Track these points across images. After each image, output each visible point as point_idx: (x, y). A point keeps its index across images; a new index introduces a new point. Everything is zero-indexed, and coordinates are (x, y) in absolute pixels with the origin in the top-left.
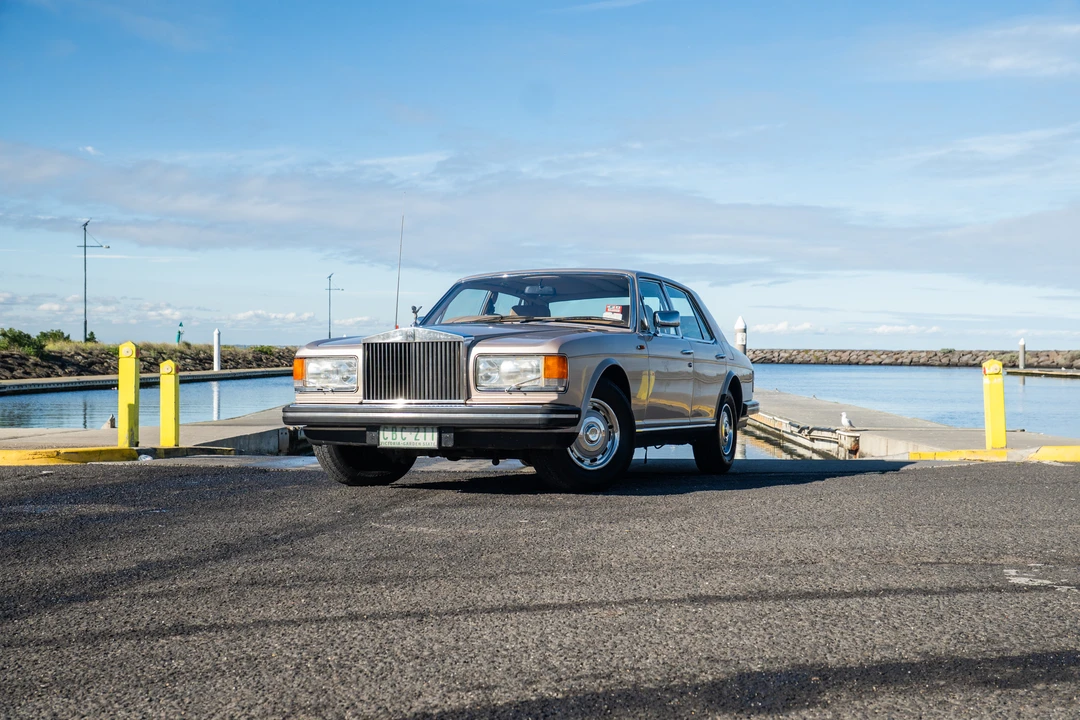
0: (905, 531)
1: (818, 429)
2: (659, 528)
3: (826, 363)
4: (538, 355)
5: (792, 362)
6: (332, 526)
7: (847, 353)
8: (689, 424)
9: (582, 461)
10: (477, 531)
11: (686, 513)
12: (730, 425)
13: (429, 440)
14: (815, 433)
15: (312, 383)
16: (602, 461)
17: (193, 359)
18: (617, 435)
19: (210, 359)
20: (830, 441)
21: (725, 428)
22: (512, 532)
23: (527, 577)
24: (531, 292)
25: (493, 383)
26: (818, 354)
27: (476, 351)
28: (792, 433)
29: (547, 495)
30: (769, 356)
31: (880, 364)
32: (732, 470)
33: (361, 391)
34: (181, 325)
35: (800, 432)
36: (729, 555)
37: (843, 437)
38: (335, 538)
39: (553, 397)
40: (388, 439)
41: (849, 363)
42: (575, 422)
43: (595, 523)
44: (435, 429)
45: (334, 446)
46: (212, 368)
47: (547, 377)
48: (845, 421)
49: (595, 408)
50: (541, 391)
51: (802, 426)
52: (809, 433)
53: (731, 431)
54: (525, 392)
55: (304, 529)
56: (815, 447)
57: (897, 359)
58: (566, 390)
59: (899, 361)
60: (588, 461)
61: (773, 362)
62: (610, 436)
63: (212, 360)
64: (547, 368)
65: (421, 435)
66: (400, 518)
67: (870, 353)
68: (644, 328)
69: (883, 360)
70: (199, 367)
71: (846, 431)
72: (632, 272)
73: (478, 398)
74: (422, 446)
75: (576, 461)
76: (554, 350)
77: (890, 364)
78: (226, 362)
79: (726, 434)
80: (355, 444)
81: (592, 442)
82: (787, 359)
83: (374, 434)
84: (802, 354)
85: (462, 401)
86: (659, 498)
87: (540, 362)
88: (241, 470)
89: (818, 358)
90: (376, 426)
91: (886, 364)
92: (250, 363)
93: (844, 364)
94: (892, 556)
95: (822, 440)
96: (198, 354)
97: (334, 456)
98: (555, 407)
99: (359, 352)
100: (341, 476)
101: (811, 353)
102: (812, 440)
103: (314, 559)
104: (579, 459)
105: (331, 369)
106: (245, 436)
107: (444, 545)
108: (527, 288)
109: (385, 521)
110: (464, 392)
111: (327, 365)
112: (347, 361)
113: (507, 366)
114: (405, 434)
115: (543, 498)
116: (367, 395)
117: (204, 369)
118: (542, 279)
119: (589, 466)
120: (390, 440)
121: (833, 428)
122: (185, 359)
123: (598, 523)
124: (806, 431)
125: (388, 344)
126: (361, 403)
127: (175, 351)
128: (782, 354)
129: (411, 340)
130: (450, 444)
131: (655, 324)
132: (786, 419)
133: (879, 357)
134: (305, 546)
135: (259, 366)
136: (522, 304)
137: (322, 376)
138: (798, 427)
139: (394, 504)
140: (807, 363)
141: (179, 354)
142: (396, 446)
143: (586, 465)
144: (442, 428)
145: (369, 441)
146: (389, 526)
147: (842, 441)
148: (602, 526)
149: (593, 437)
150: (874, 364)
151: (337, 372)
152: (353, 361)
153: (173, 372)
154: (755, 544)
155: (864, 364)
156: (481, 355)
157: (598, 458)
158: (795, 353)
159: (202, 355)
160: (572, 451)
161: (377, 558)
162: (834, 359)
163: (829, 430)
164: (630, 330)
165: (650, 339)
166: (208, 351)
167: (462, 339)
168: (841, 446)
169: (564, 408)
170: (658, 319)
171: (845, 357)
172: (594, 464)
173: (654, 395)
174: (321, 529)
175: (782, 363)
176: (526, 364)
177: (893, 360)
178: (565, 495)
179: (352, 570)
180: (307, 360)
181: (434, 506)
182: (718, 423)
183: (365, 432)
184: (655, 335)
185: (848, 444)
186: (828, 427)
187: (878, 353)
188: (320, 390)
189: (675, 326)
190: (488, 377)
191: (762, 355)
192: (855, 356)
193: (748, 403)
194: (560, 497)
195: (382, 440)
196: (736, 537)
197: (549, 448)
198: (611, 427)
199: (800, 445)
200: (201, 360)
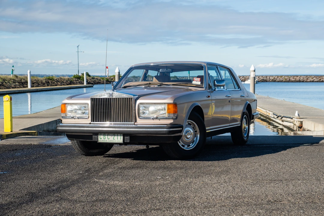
0: (320, 183)
1: (285, 117)
2: (216, 181)
3: (289, 81)
4: (165, 103)
5: (275, 81)
6: (78, 181)
7: (299, 77)
8: (229, 126)
9: (184, 146)
10: (139, 183)
11: (227, 172)
12: (247, 124)
13: (119, 139)
14: (284, 119)
15: (69, 114)
16: (192, 146)
17: (19, 82)
18: (198, 135)
19: (27, 82)
20: (290, 122)
21: (245, 125)
22: (154, 183)
23: (159, 211)
24: (162, 71)
25: (146, 115)
26: (286, 78)
27: (139, 102)
28: (274, 118)
29: (169, 161)
30: (265, 79)
31: (313, 81)
32: (248, 143)
33: (90, 118)
34: (13, 67)
35: (277, 118)
36: (245, 197)
37: (296, 121)
38: (79, 188)
39: (171, 121)
40: (102, 139)
41: (299, 81)
42: (181, 131)
43: (189, 178)
44: (122, 135)
45: (79, 141)
46: (27, 87)
47: (169, 113)
48: (296, 114)
49: (189, 124)
50: (166, 119)
51: (278, 115)
52: (281, 118)
53: (247, 127)
54: (159, 119)
55: (66, 183)
56: (284, 124)
57: (320, 79)
58: (177, 118)
59: (321, 80)
60: (186, 146)
61: (267, 81)
62: (195, 136)
63: (28, 83)
64: (168, 109)
65: (116, 137)
66: (108, 176)
67: (309, 77)
68: (210, 87)
69: (314, 80)
70: (22, 86)
71: (297, 118)
72: (205, 63)
73: (140, 122)
74: (116, 142)
75: (181, 146)
76: (171, 101)
77: (317, 82)
78: (33, 83)
79: (245, 128)
80: (88, 140)
81: (188, 138)
82: (273, 80)
83: (96, 137)
84: (279, 78)
85: (133, 123)
86: (216, 163)
87: (166, 106)
88: (40, 146)
89: (286, 79)
90: (97, 133)
91: (315, 82)
92: (44, 84)
93: (297, 82)
94: (314, 198)
95: (287, 122)
96: (21, 80)
97: (79, 144)
98: (172, 126)
99: (89, 102)
100: (82, 152)
101: (283, 77)
102: (283, 121)
103: (70, 201)
104: (182, 145)
105: (78, 108)
106: (42, 124)
107: (125, 192)
108: (161, 70)
109: (100, 178)
110: (134, 120)
111: (76, 107)
112: (84, 105)
113: (152, 108)
114: (109, 137)
115: (168, 163)
116: (93, 120)
117: (24, 87)
118: (167, 66)
119: (187, 148)
120: (103, 139)
121: (292, 117)
122: (15, 82)
123: (190, 178)
124: (280, 117)
125: (101, 99)
126: (90, 124)
127: (11, 79)
128: (271, 78)
129: (111, 97)
130: (128, 141)
131: (215, 85)
132: (272, 112)
133: (312, 78)
134: (66, 194)
135: (48, 85)
136: (159, 75)
137: (74, 111)
138: (277, 115)
139: (105, 167)
140: (282, 81)
141: (13, 81)
142: (105, 142)
143: (186, 148)
144: (124, 134)
145: (94, 140)
146: (102, 181)
147: (295, 123)
148: (192, 180)
149: (189, 137)
150: (310, 82)
151: (80, 110)
152: (86, 105)
153: (9, 100)
154: (256, 190)
155: (306, 82)
156: (141, 104)
157: (191, 145)
158: (276, 77)
159: (23, 81)
160: (180, 142)
161: (96, 201)
162: (293, 80)
163: (290, 118)
164: (204, 89)
165: (212, 92)
166: (25, 79)
167: (132, 97)
168: (295, 125)
169: (176, 126)
170: (216, 83)
171: (298, 79)
172: (189, 147)
173: (215, 113)
174: (73, 183)
175: (271, 81)
176: (160, 107)
177: (319, 80)
178: (177, 161)
179: (86, 208)
180: (67, 105)
181: (121, 168)
182: (241, 124)
183: (92, 135)
184: (214, 90)
185: (298, 124)
186: (289, 116)
187: (312, 77)
188: (73, 118)
189: (223, 86)
190: (144, 113)
191: (262, 78)
192: (302, 78)
193: (254, 114)
194: (174, 162)
195: (99, 139)
196: (248, 186)
197: (170, 142)
198: (196, 131)
199: (278, 123)
200: (22, 83)
